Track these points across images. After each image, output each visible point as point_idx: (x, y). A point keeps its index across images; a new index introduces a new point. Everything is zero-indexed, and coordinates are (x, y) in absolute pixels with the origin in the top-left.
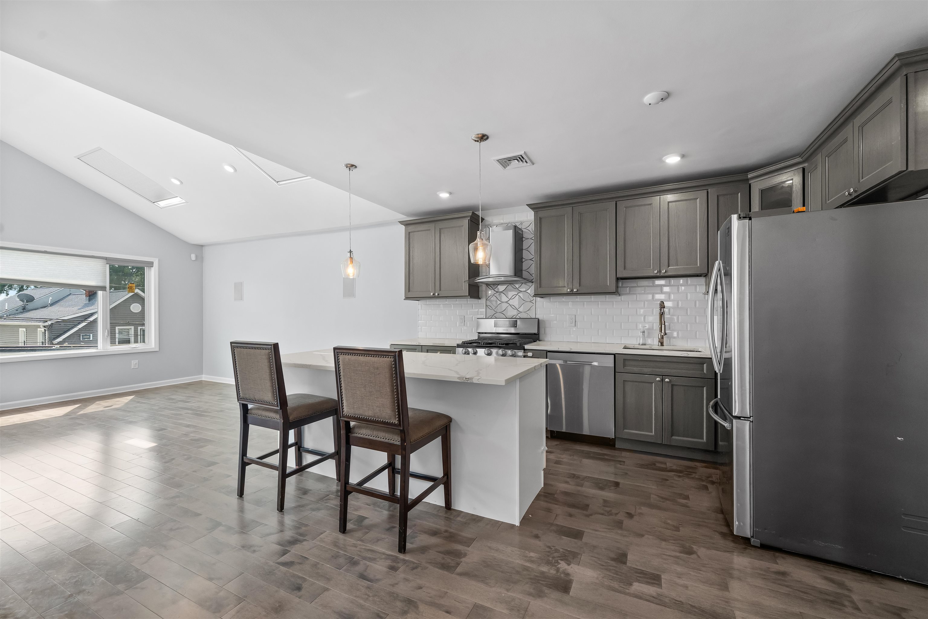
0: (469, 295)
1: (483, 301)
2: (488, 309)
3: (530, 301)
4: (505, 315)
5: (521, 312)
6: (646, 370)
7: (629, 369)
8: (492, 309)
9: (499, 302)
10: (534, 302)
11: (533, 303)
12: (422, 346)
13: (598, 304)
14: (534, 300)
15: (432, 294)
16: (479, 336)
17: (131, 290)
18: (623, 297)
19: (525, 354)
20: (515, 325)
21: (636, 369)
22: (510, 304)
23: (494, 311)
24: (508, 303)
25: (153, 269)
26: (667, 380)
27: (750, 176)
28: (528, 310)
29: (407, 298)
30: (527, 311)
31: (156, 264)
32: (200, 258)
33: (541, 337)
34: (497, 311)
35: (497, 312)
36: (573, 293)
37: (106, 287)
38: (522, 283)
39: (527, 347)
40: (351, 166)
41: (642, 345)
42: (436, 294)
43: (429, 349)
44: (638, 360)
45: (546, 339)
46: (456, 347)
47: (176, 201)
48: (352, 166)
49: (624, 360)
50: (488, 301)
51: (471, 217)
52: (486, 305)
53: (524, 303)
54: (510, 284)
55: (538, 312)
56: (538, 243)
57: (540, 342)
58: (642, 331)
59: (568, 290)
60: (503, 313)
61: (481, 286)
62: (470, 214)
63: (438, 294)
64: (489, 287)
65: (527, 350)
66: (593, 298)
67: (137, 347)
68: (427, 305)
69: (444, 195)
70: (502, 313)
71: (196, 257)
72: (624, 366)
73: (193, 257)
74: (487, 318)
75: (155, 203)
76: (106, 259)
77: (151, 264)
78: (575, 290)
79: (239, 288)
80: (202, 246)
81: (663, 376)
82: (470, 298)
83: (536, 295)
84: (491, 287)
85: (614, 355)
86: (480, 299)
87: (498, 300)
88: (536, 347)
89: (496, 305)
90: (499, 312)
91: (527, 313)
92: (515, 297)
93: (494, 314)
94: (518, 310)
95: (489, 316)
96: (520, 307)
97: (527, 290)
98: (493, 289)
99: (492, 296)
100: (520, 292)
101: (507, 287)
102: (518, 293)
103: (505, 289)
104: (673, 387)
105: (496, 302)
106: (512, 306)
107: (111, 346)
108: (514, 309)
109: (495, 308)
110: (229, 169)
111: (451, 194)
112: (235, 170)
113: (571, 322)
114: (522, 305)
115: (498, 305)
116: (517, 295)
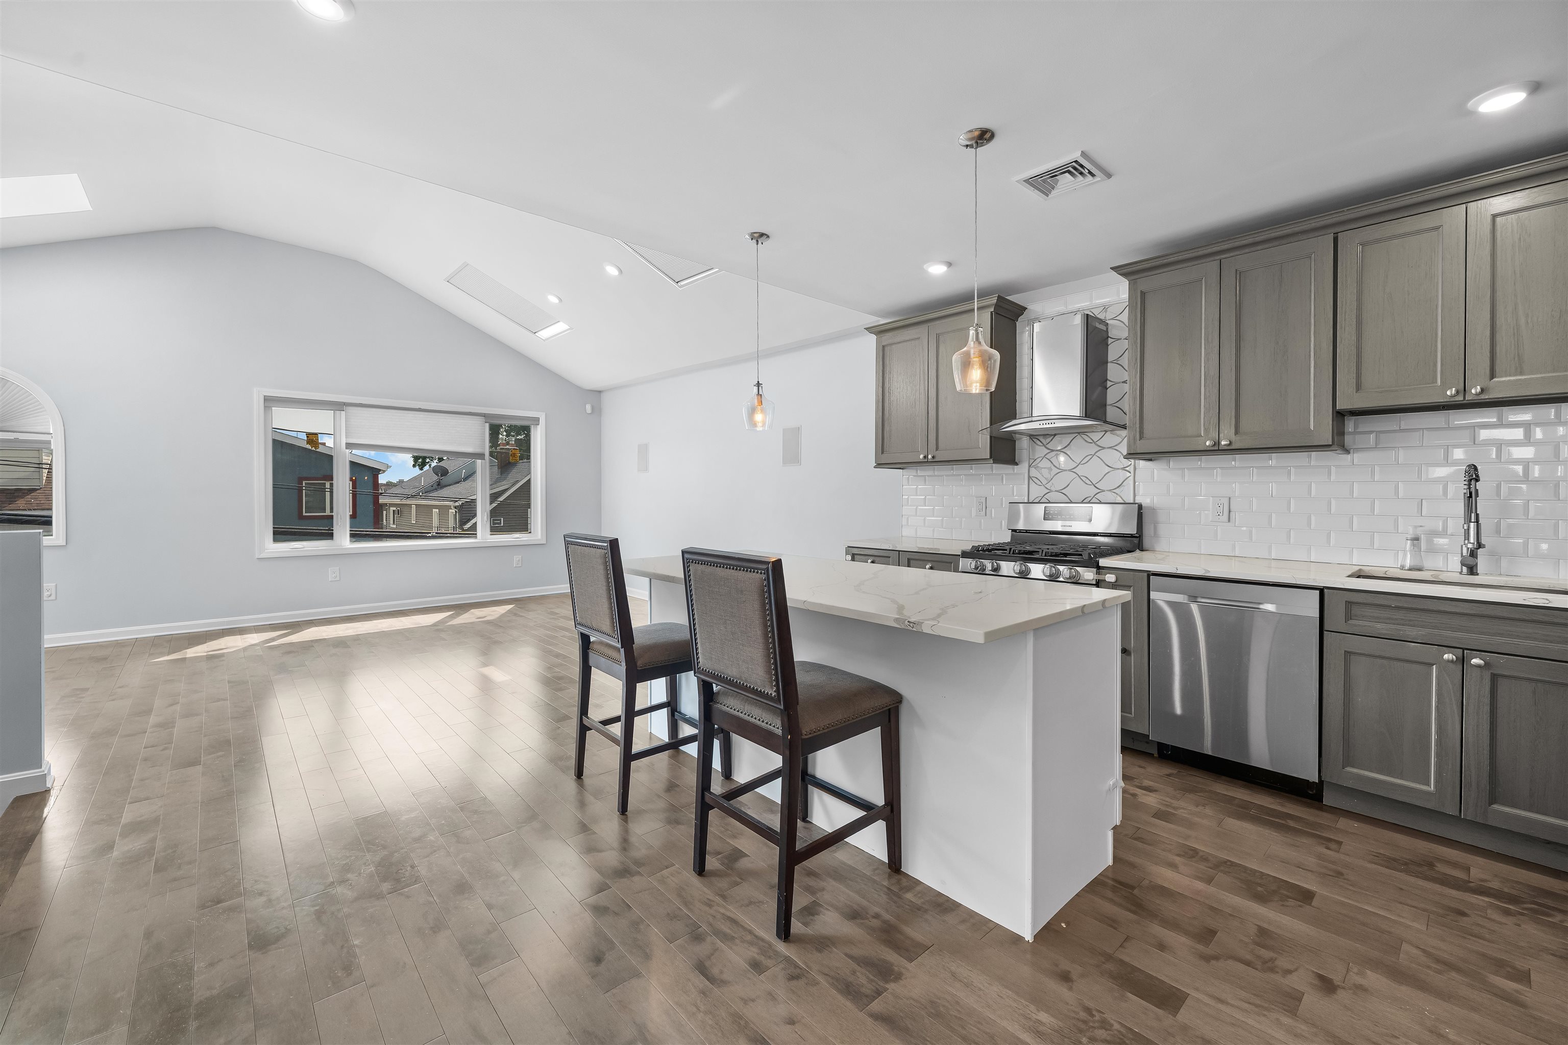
0: (991, 457)
1: (1023, 468)
2: (1032, 485)
3: (1124, 469)
4: (1067, 497)
5: (1103, 491)
6: (1412, 632)
7: (1359, 624)
8: (1041, 484)
9: (1055, 471)
10: (1131, 469)
11: (1130, 472)
12: (899, 551)
13: (1289, 473)
14: (1132, 466)
15: (921, 456)
16: (1012, 536)
18: (1357, 457)
19: (1101, 577)
21: (1380, 628)
22: (1078, 475)
23: (1046, 488)
24: (1075, 472)
25: (539, 427)
26: (1475, 661)
28: (1118, 487)
29: (879, 465)
30: (1115, 489)
31: (543, 421)
32: (597, 410)
33: (1146, 542)
34: (1053, 489)
35: (1050, 491)
36: (1219, 450)
37: (484, 455)
38: (1106, 431)
39: (1103, 562)
40: (760, 237)
41: (1410, 570)
42: (930, 457)
43: (913, 557)
44: (1390, 606)
45: (1157, 548)
46: (959, 555)
47: (561, 327)
48: (762, 235)
49: (1349, 604)
50: (1032, 470)
51: (997, 306)
52: (1029, 477)
53: (1109, 472)
54: (1079, 433)
55: (1141, 490)
56: (1137, 347)
57: (1144, 553)
58: (1409, 537)
59: (1208, 443)
61: (1020, 439)
62: (994, 301)
63: (933, 457)
64: (1035, 440)
65: (1104, 568)
66: (1274, 460)
67: (521, 537)
68: (918, 476)
69: (937, 270)
70: (1063, 491)
71: (593, 408)
72: (1348, 617)
73: (588, 408)
74: (1030, 501)
75: (536, 334)
76: (484, 415)
77: (536, 421)
78: (1223, 443)
79: (643, 450)
80: (600, 392)
81: (1463, 649)
82: (993, 463)
83: (1131, 455)
84: (1041, 442)
85: (1322, 590)
86: (1017, 464)
87: (1054, 466)
88: (1125, 564)
89: (1049, 477)
90: (1056, 491)
91: (1115, 493)
92: (1089, 460)
93: (1046, 494)
94: (1095, 487)
95: (1035, 499)
96: (1100, 481)
97: (1116, 445)
98: (1044, 445)
99: (1041, 458)
100: (1102, 449)
101: (1073, 439)
102: (1096, 452)
103: (1068, 445)
104: (1494, 678)
105: (1050, 469)
106: (1084, 479)
107: (491, 535)
108: (1086, 484)
109: (1046, 482)
110: (612, 271)
111: (949, 264)
112: (621, 271)
113: (1219, 513)
114: (1104, 476)
115: (1053, 477)
116: (1094, 455)
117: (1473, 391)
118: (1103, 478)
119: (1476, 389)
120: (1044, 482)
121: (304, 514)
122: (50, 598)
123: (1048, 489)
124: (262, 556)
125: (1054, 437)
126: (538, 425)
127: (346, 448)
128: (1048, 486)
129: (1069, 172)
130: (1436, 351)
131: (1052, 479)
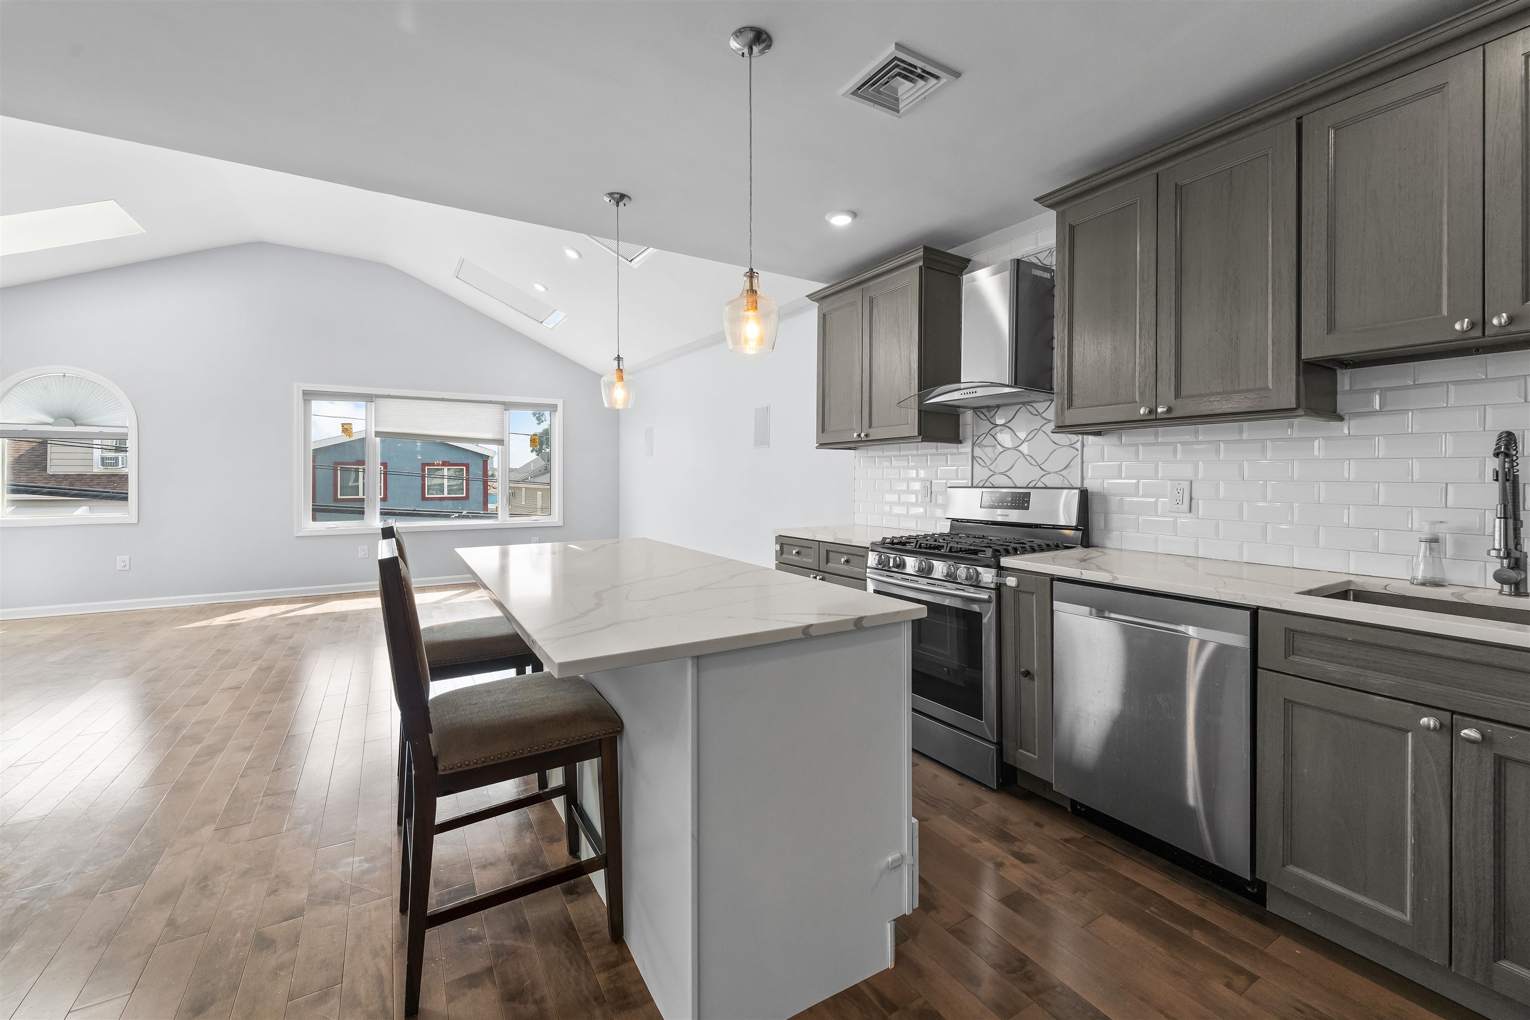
0: (920, 434)
1: (966, 448)
2: (976, 465)
3: (1071, 446)
4: (1012, 480)
5: (1049, 473)
6: (1375, 680)
7: (1303, 662)
8: (985, 465)
9: (999, 449)
10: (1079, 445)
11: (1077, 450)
12: (819, 541)
14: (1079, 444)
15: (855, 435)
16: (952, 525)
17: (534, 444)
19: (1001, 580)
20: (1026, 505)
21: (1334, 670)
22: (1023, 454)
23: (990, 470)
24: (1019, 451)
25: (557, 413)
26: (1467, 732)
28: (1065, 468)
29: (822, 445)
30: (1062, 470)
31: (560, 408)
33: (1095, 537)
34: (997, 471)
35: (995, 473)
37: (504, 441)
39: (1006, 561)
40: (620, 198)
42: (863, 435)
43: (834, 549)
45: (1109, 544)
46: (868, 548)
48: (622, 196)
49: (1290, 633)
50: (977, 449)
51: (925, 258)
52: (973, 457)
53: (1055, 450)
54: (1024, 403)
55: (1089, 473)
56: (1064, 294)
57: (1090, 550)
59: (1142, 411)
60: (1007, 473)
61: (964, 412)
62: (921, 253)
63: (866, 436)
64: (979, 413)
65: (1007, 569)
67: (539, 519)
68: (868, 457)
69: (841, 221)
72: (1290, 649)
74: (974, 485)
75: (543, 324)
76: (504, 403)
77: (555, 408)
78: (1160, 410)
81: (1453, 713)
82: (922, 441)
83: (1061, 428)
84: (985, 416)
85: (1254, 612)
86: (960, 442)
87: (998, 443)
88: (1027, 564)
89: (993, 456)
90: (1000, 473)
91: (1061, 475)
92: (1034, 436)
93: (990, 477)
94: (1041, 468)
95: (979, 483)
96: (1046, 460)
98: (987, 418)
99: (985, 435)
100: (1047, 423)
101: (1016, 413)
102: (1041, 427)
103: (1013, 418)
104: (1500, 762)
105: (994, 448)
106: (1029, 458)
107: (510, 517)
108: (1031, 464)
109: (991, 463)
110: (572, 254)
111: (854, 215)
112: (580, 255)
113: (1178, 501)
114: (1051, 454)
115: (997, 457)
116: (1040, 429)
117: (1495, 321)
118: (1049, 457)
119: (1500, 317)
120: (988, 462)
121: (339, 497)
122: (125, 569)
124: (300, 534)
125: (998, 409)
126: (556, 411)
127: (376, 436)
128: (992, 467)
129: (899, 74)
130: (1441, 267)
131: (996, 459)
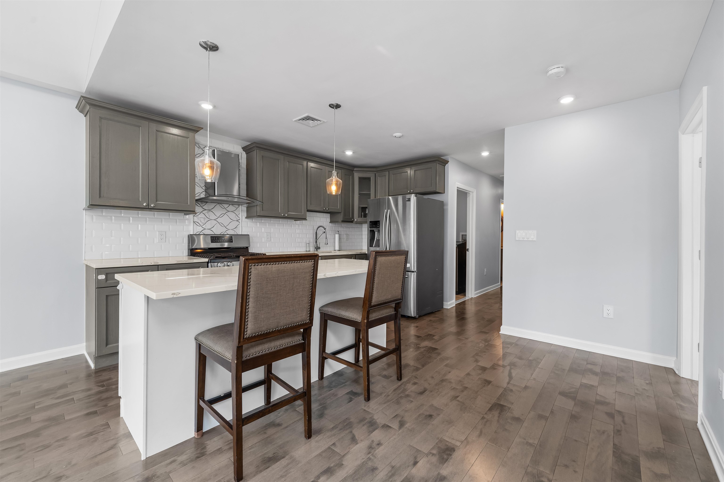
1: (190, 217)
3: (237, 221)
4: (213, 232)
5: (229, 230)
8: (200, 225)
9: (207, 219)
11: (240, 222)
14: (240, 220)
20: (231, 241)
22: (218, 222)
23: (203, 227)
24: (217, 221)
27: (355, 169)
28: (235, 228)
34: (206, 228)
35: (205, 229)
38: (230, 204)
50: (196, 218)
52: (194, 222)
54: (218, 203)
55: (244, 229)
64: (197, 203)
70: (211, 229)
87: (206, 217)
89: (204, 222)
90: (207, 229)
91: (233, 230)
92: (223, 216)
93: (203, 230)
94: (226, 228)
95: (197, 233)
96: (228, 225)
97: (234, 211)
98: (201, 206)
99: (200, 213)
100: (228, 212)
101: (215, 206)
103: (214, 208)
105: (204, 218)
106: (221, 224)
108: (222, 226)
109: (203, 225)
114: (230, 223)
115: (206, 222)
116: (225, 214)
119: (327, 208)
120: (202, 225)
123: (203, 228)
125: (206, 203)
131: (206, 223)
